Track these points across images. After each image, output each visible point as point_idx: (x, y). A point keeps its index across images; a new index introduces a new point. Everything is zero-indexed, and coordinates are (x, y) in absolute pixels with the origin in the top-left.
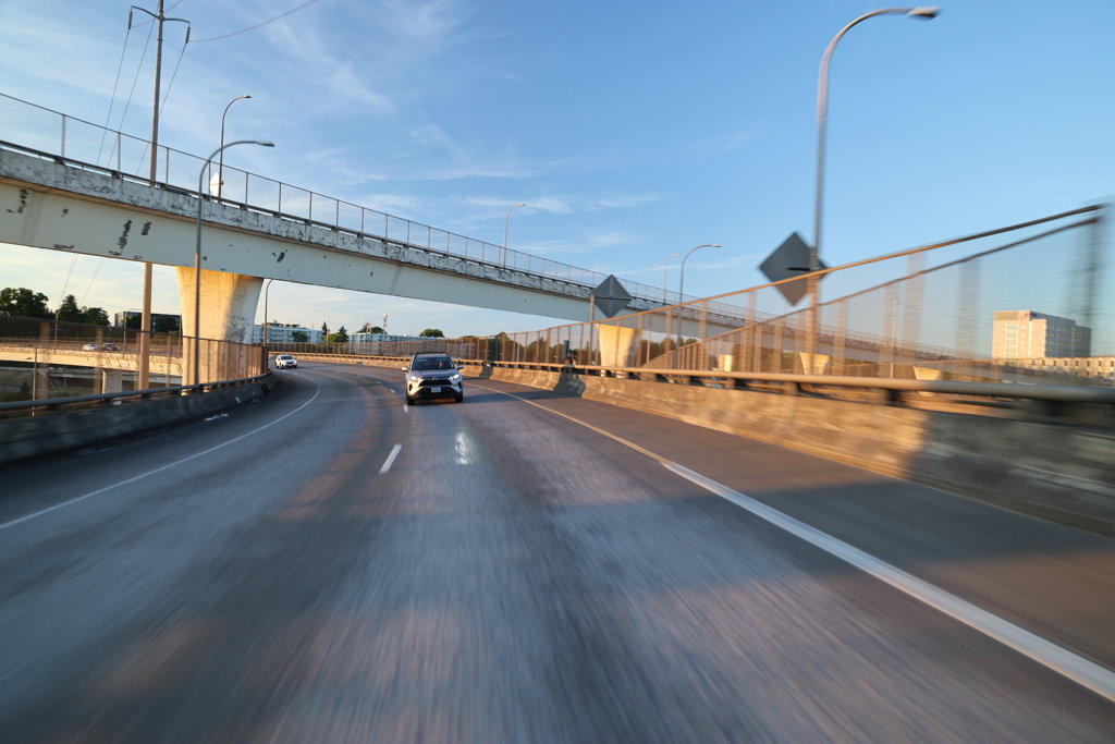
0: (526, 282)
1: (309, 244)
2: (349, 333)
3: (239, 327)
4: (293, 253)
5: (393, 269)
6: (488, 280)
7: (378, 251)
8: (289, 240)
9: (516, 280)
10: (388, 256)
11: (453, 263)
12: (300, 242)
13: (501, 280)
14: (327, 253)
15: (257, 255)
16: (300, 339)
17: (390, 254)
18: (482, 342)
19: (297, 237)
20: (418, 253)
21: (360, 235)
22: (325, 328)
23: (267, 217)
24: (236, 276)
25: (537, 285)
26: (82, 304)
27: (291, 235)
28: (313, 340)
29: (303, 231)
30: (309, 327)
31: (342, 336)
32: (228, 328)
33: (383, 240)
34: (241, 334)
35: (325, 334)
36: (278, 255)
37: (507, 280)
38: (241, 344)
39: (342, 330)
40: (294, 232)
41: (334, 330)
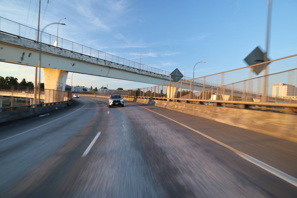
0: (147, 73)
1: (82, 61)
2: (98, 89)
3: (61, 86)
4: (77, 64)
5: (107, 69)
6: (135, 73)
7: (103, 64)
8: (76, 60)
9: (144, 73)
10: (106, 65)
11: (125, 68)
12: (79, 60)
13: (139, 73)
14: (88, 64)
15: (66, 64)
16: (85, 91)
17: (107, 65)
18: (134, 91)
19: (78, 59)
20: (115, 64)
21: (97, 59)
22: (91, 87)
23: (68, 52)
24: (60, 70)
25: (150, 74)
26: (27, 81)
27: (76, 58)
28: (88, 91)
29: (80, 57)
30: (87, 87)
31: (96, 89)
32: (58, 86)
33: (104, 60)
34: (62, 88)
35: (91, 89)
36: (72, 64)
37: (141, 73)
38: (62, 91)
39: (96, 88)
40: (77, 57)
41: (94, 88)
